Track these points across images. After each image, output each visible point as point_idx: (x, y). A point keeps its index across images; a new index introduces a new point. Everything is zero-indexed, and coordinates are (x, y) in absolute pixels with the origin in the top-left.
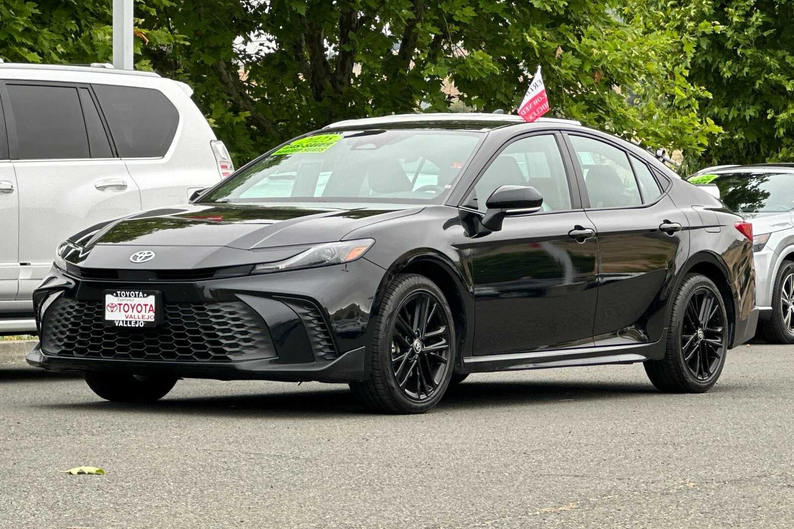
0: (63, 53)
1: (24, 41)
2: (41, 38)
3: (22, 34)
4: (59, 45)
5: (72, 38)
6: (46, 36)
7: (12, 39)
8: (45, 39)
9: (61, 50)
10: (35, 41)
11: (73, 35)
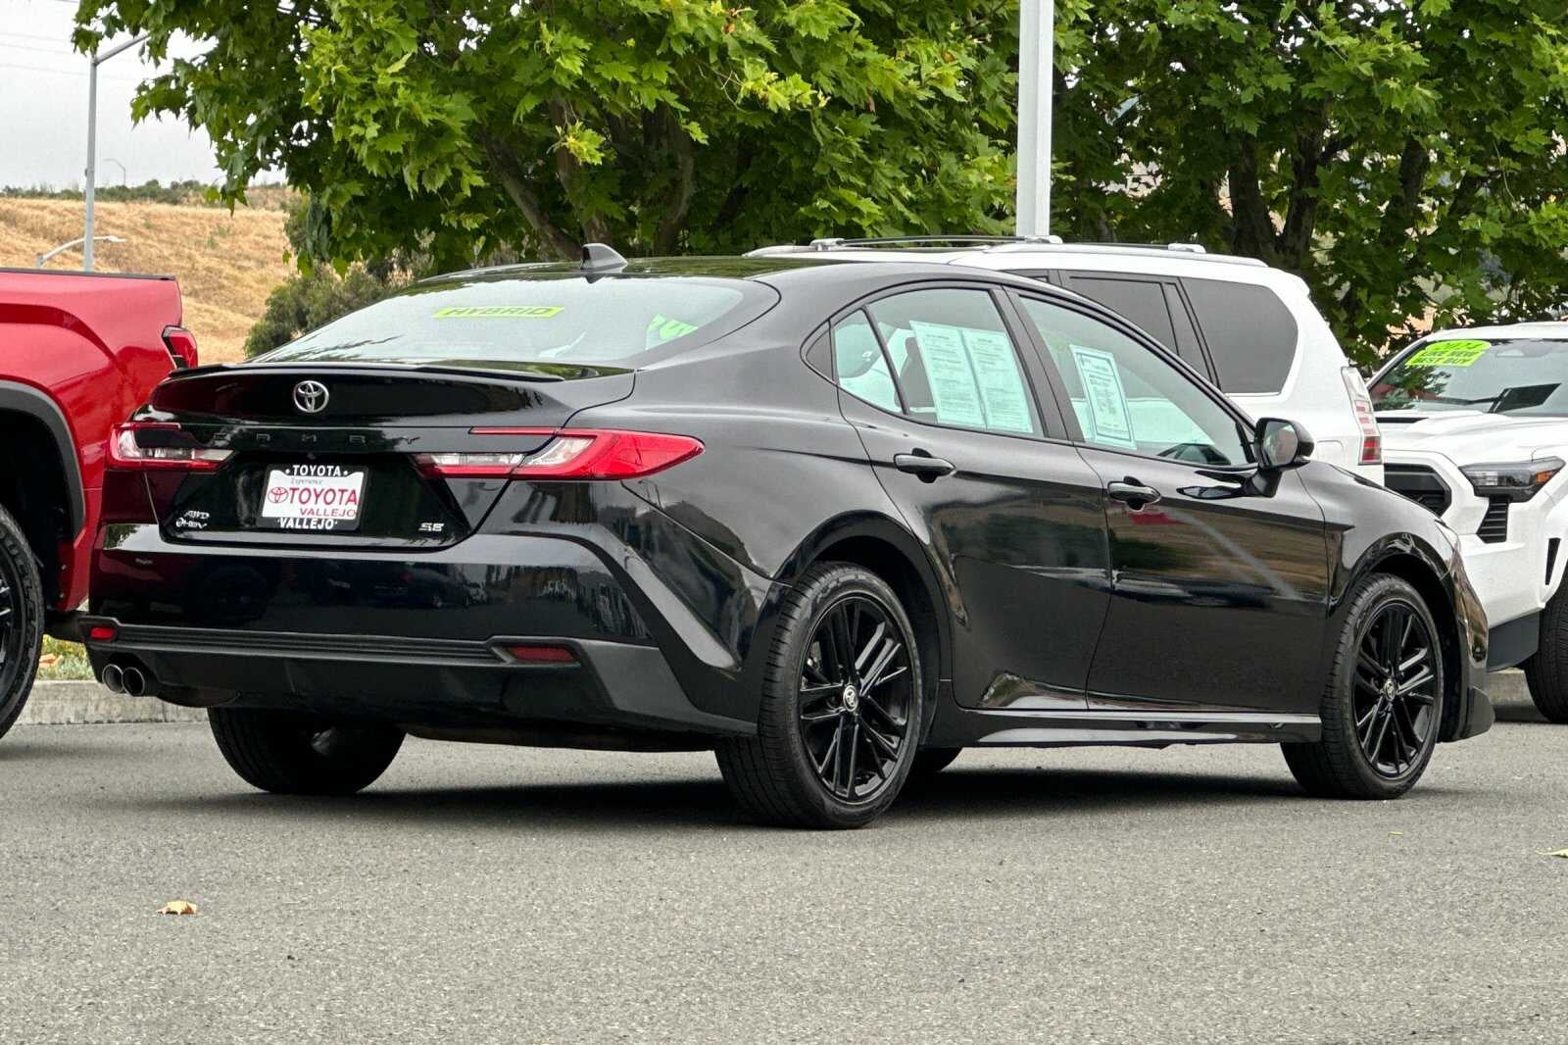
0: (911, 199)
1: (853, 180)
2: (877, 175)
3: (847, 167)
4: (903, 186)
5: (922, 176)
6: (886, 171)
7: (834, 175)
8: (884, 176)
9: (907, 194)
10: (868, 179)
11: (924, 172)
